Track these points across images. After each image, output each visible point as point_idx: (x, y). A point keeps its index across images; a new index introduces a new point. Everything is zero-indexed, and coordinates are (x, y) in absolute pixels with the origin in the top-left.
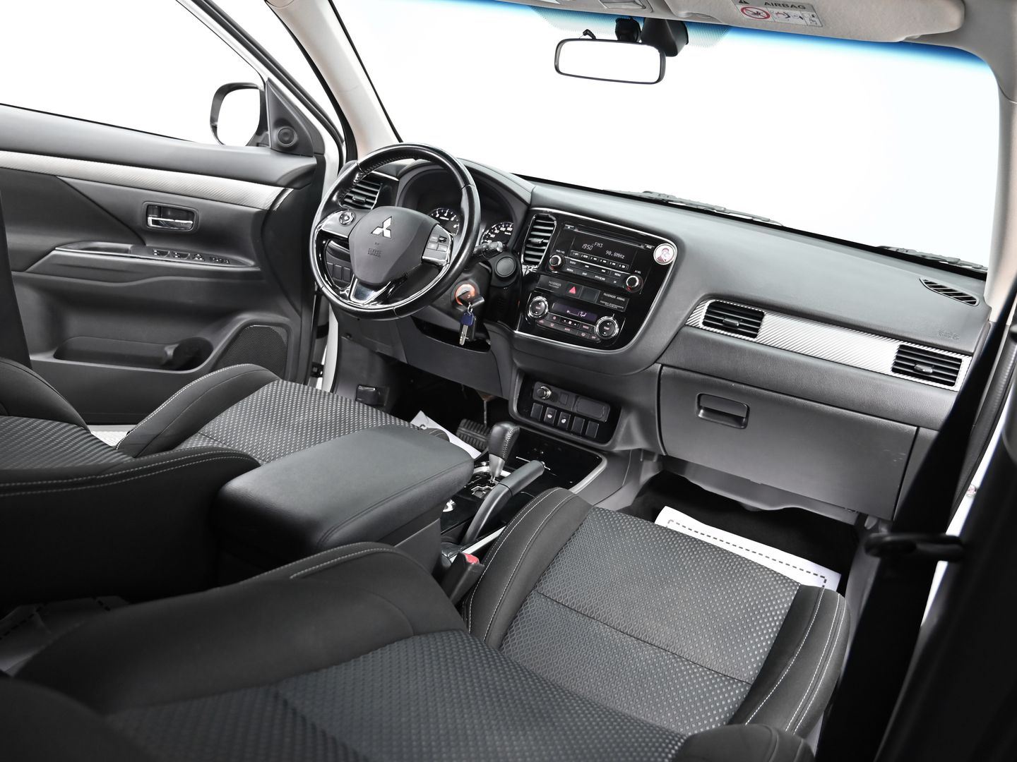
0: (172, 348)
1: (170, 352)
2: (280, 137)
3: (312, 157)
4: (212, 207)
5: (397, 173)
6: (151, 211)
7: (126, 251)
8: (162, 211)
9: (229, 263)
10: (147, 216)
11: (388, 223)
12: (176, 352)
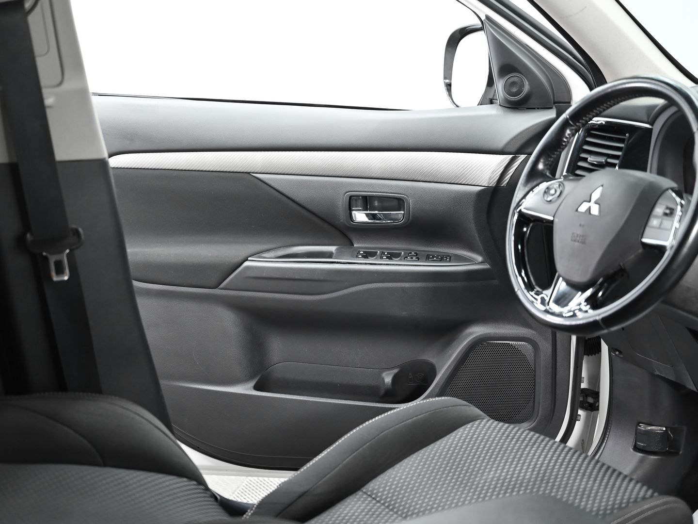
0: (389, 374)
1: (388, 379)
2: (507, 88)
3: (551, 108)
4: (425, 190)
5: (648, 119)
6: (353, 202)
7: (330, 255)
8: (366, 202)
9: (450, 261)
10: (350, 210)
11: (596, 196)
12: (395, 379)
